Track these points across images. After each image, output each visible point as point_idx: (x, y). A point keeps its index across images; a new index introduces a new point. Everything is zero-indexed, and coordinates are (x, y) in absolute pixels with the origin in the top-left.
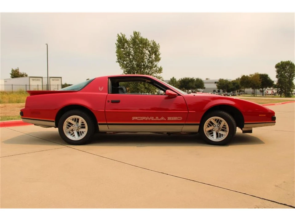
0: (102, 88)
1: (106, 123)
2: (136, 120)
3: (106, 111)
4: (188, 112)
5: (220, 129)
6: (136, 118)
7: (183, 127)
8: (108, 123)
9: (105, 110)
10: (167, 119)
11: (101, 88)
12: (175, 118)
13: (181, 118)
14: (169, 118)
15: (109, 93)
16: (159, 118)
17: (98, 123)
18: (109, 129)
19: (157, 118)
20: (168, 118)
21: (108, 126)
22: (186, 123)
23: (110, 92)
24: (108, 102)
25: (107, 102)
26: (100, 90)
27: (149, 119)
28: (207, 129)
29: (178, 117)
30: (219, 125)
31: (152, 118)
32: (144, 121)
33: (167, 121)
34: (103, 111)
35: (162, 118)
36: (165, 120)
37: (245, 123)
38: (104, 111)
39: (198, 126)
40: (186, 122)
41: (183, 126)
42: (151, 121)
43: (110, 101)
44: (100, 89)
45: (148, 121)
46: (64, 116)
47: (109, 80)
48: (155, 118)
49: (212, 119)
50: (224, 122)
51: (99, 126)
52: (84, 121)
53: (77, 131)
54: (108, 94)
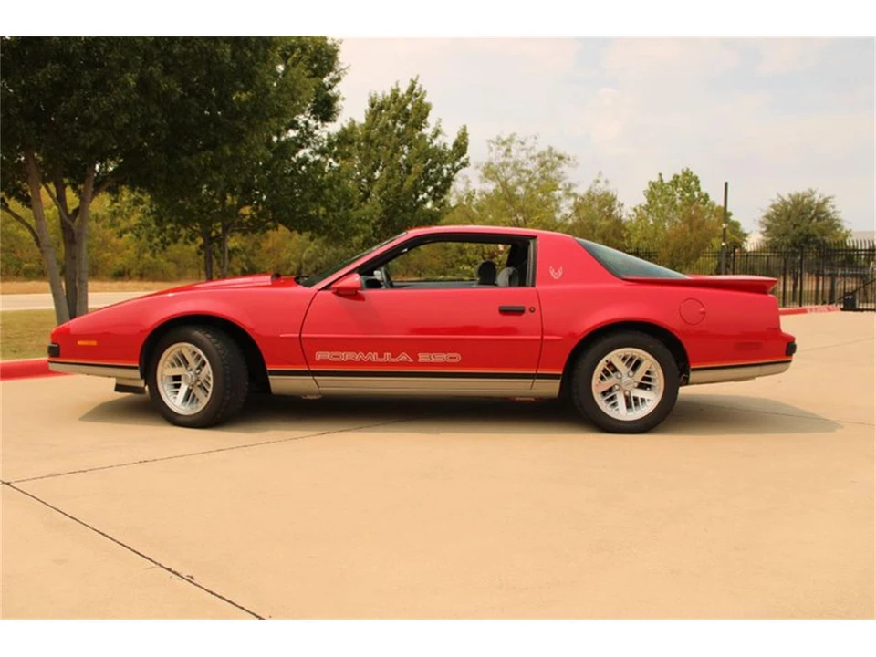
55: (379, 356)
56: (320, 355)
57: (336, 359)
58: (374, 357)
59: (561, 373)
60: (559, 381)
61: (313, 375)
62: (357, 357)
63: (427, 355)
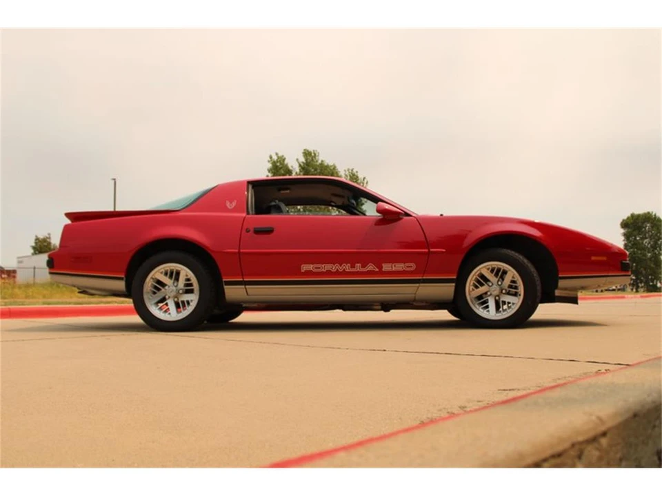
0: (234, 204)
1: (242, 280)
2: (309, 273)
3: (241, 251)
4: (429, 251)
5: (504, 291)
6: (310, 267)
7: (418, 287)
8: (245, 280)
9: (239, 250)
10: (380, 267)
11: (231, 203)
12: (400, 267)
13: (413, 266)
14: (386, 267)
15: (248, 213)
16: (363, 266)
17: (224, 280)
18: (247, 294)
19: (358, 267)
20: (382, 267)
21: (246, 288)
22: (424, 278)
23: (251, 213)
24: (248, 231)
25: (244, 231)
26: (229, 207)
27: (341, 269)
28: (473, 292)
29: (407, 264)
30: (500, 283)
31: (347, 267)
32: (329, 273)
33: (381, 273)
34: (235, 253)
35: (371, 267)
36: (377, 270)
37: (560, 276)
38: (237, 251)
39: (454, 284)
40: (424, 274)
41: (418, 285)
42: (345, 273)
43: (252, 230)
44: (228, 204)
45: (337, 273)
46: (146, 265)
47: (250, 187)
48: (353, 266)
49: (484, 268)
50: (512, 273)
51: (225, 287)
52: (191, 275)
53: (176, 299)
54: (247, 216)
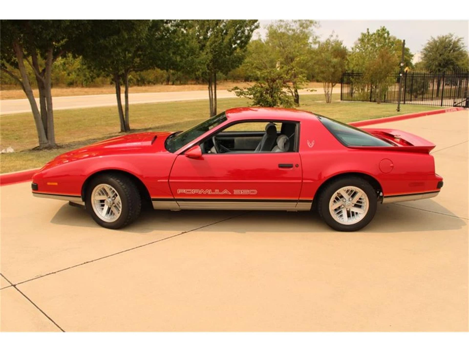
55: (212, 191)
56: (180, 191)
57: (188, 193)
58: (209, 192)
59: (312, 199)
60: (311, 203)
61: (176, 201)
62: (200, 192)
63: (239, 191)
